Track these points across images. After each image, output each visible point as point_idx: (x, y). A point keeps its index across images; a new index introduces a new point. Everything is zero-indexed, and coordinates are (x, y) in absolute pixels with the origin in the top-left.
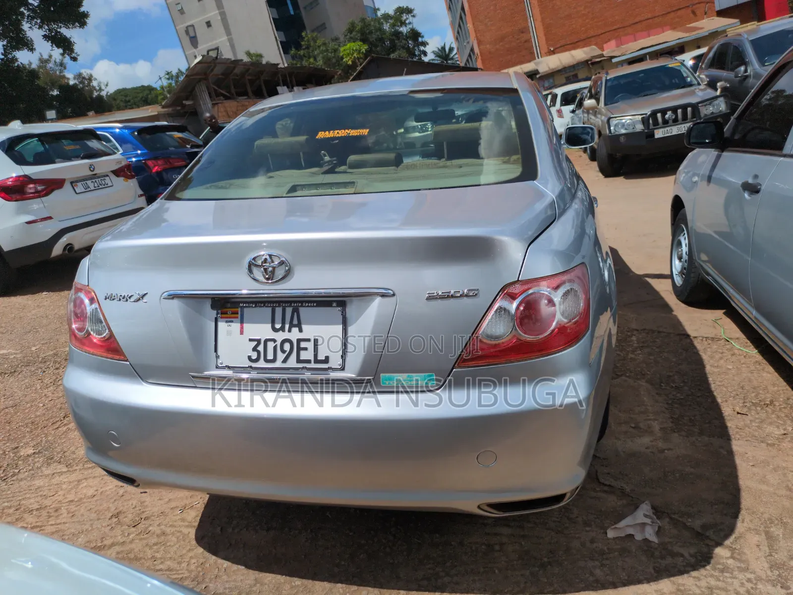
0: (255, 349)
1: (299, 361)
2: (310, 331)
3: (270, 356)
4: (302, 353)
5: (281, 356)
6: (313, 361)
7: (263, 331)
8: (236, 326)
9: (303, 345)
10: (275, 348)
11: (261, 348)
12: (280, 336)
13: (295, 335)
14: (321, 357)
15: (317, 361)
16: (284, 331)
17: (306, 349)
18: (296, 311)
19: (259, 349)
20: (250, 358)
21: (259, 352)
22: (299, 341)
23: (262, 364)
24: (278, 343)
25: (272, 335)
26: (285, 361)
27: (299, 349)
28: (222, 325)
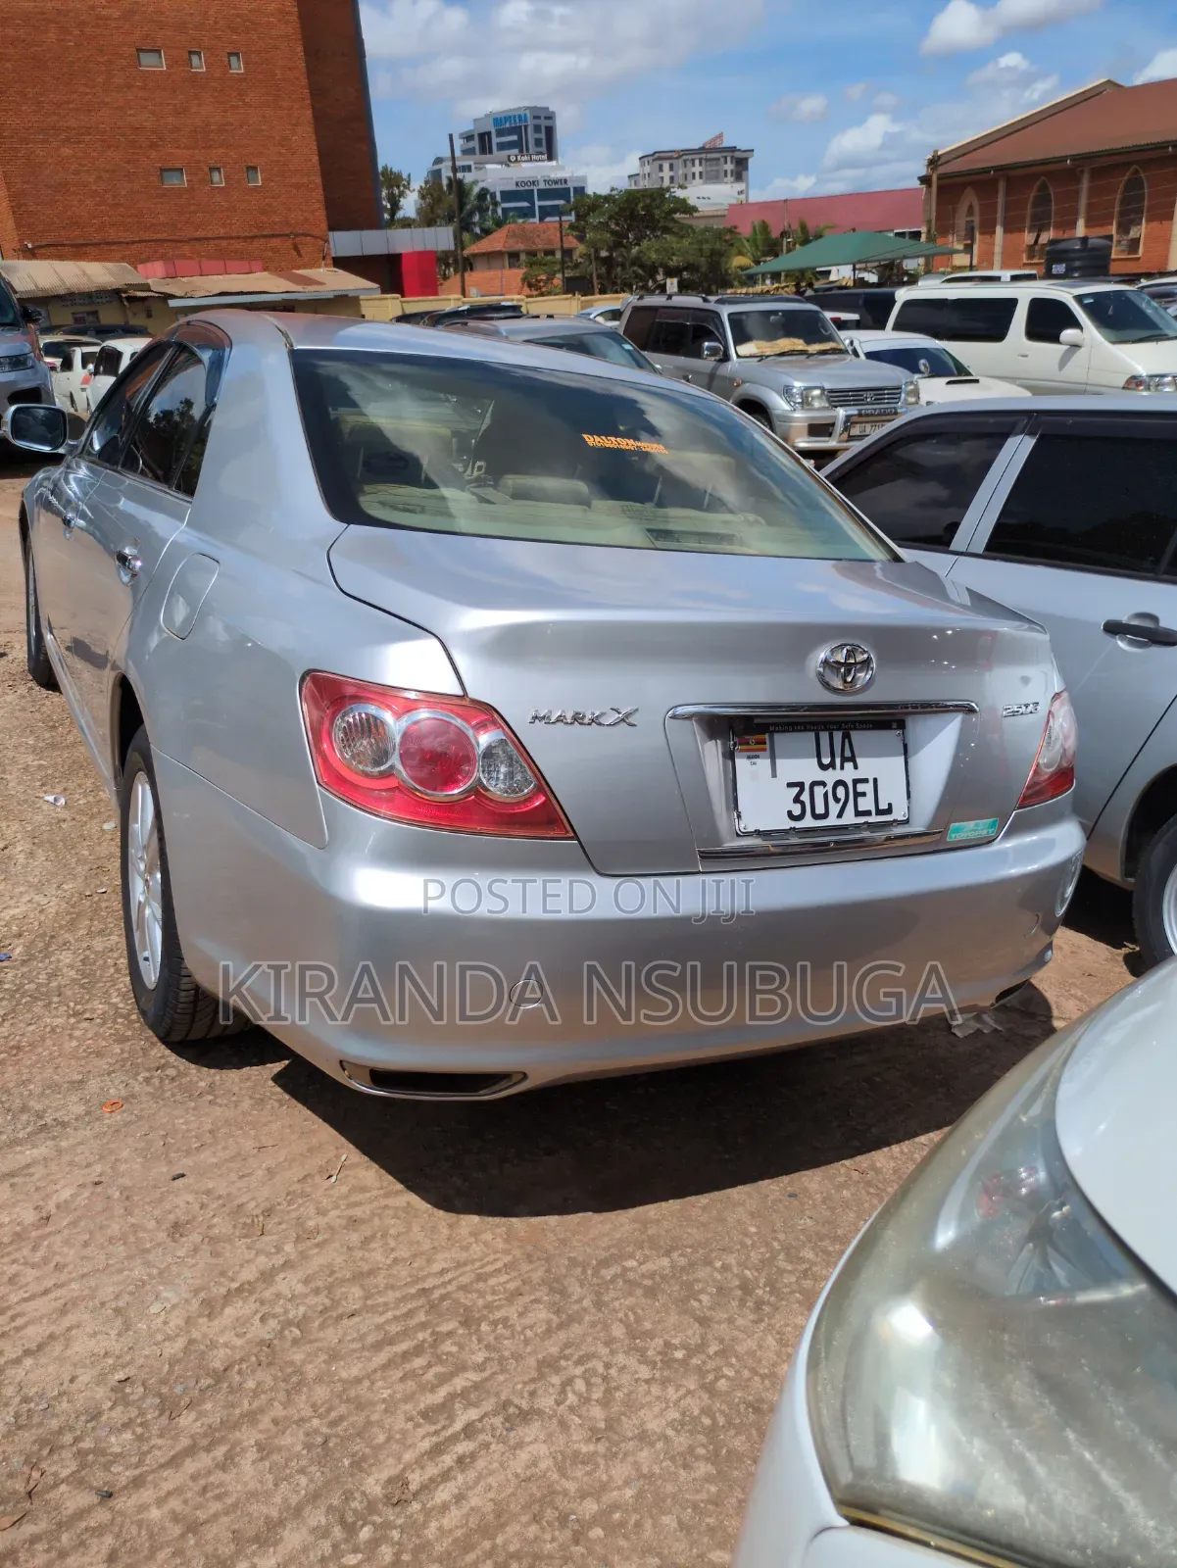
0: (797, 800)
1: (858, 813)
2: (868, 766)
3: (820, 810)
4: (860, 799)
5: (834, 808)
6: (874, 812)
7: (806, 769)
8: (764, 763)
9: (860, 788)
10: (826, 795)
11: (805, 797)
12: (831, 777)
13: (848, 774)
14: (883, 806)
15: (879, 812)
16: (834, 768)
17: (864, 794)
18: (846, 736)
19: (802, 798)
20: (790, 814)
21: (803, 804)
22: (856, 782)
23: (808, 822)
24: (829, 788)
25: (821, 775)
26: (840, 816)
27: (857, 795)
28: (742, 763)
